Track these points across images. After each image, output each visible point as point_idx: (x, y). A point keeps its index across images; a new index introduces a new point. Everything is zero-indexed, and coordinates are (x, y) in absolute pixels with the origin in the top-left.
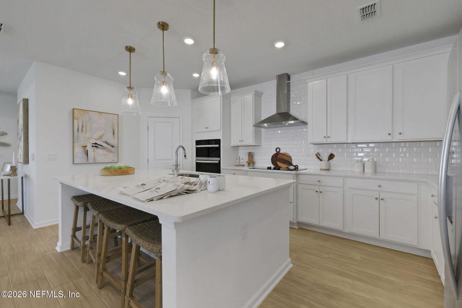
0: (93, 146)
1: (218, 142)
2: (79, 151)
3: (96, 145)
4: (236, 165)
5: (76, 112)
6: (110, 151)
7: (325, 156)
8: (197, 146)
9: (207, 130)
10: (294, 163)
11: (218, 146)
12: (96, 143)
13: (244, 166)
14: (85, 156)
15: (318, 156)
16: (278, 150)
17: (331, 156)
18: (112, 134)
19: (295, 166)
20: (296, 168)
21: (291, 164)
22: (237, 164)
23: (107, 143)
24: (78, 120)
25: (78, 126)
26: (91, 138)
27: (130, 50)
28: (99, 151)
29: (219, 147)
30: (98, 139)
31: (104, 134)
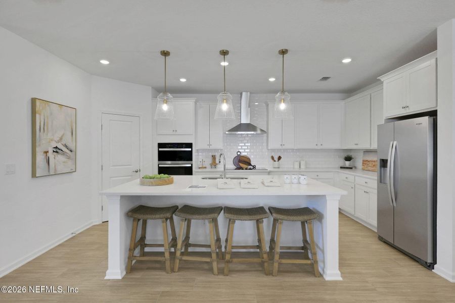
0: (54, 151)
1: (190, 145)
2: (40, 158)
3: (57, 150)
4: (199, 168)
5: (38, 103)
6: (69, 158)
7: (276, 158)
8: (160, 149)
9: (174, 133)
10: (253, 163)
11: (190, 149)
12: (56, 148)
13: (205, 168)
14: (47, 165)
15: (273, 158)
16: (239, 153)
17: (280, 158)
18: (71, 134)
19: (253, 166)
20: (254, 167)
21: (251, 165)
22: (200, 166)
23: (66, 146)
24: (40, 114)
25: (40, 123)
26: (52, 140)
27: (165, 54)
28: (60, 158)
29: (191, 151)
30: (58, 142)
31: (63, 134)
